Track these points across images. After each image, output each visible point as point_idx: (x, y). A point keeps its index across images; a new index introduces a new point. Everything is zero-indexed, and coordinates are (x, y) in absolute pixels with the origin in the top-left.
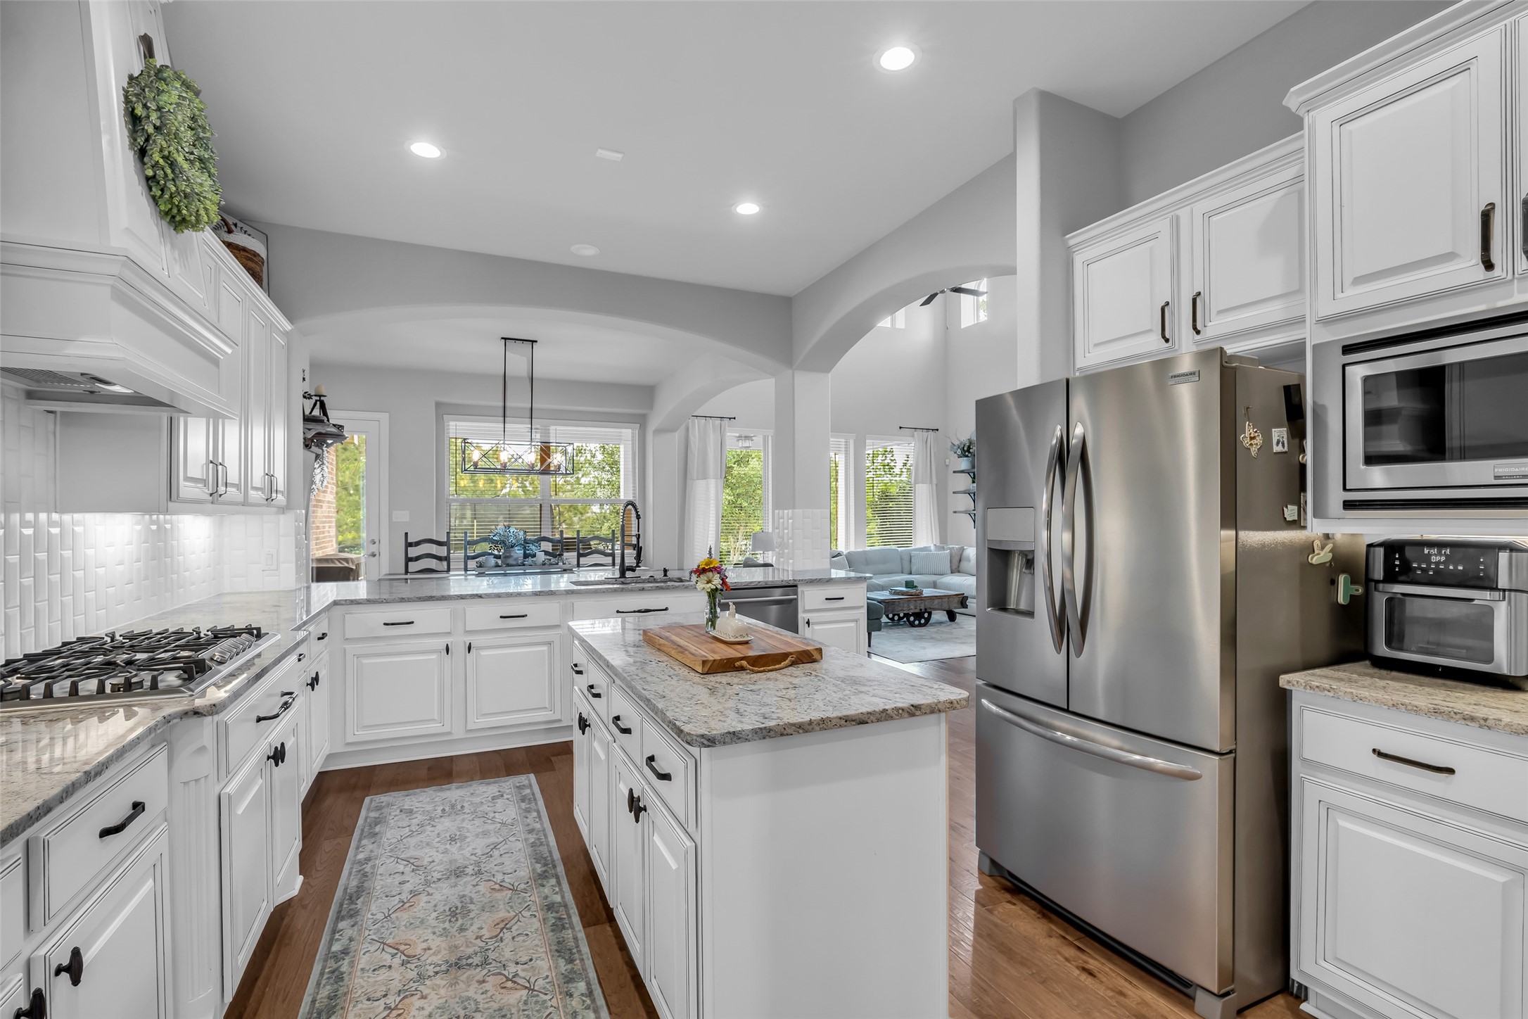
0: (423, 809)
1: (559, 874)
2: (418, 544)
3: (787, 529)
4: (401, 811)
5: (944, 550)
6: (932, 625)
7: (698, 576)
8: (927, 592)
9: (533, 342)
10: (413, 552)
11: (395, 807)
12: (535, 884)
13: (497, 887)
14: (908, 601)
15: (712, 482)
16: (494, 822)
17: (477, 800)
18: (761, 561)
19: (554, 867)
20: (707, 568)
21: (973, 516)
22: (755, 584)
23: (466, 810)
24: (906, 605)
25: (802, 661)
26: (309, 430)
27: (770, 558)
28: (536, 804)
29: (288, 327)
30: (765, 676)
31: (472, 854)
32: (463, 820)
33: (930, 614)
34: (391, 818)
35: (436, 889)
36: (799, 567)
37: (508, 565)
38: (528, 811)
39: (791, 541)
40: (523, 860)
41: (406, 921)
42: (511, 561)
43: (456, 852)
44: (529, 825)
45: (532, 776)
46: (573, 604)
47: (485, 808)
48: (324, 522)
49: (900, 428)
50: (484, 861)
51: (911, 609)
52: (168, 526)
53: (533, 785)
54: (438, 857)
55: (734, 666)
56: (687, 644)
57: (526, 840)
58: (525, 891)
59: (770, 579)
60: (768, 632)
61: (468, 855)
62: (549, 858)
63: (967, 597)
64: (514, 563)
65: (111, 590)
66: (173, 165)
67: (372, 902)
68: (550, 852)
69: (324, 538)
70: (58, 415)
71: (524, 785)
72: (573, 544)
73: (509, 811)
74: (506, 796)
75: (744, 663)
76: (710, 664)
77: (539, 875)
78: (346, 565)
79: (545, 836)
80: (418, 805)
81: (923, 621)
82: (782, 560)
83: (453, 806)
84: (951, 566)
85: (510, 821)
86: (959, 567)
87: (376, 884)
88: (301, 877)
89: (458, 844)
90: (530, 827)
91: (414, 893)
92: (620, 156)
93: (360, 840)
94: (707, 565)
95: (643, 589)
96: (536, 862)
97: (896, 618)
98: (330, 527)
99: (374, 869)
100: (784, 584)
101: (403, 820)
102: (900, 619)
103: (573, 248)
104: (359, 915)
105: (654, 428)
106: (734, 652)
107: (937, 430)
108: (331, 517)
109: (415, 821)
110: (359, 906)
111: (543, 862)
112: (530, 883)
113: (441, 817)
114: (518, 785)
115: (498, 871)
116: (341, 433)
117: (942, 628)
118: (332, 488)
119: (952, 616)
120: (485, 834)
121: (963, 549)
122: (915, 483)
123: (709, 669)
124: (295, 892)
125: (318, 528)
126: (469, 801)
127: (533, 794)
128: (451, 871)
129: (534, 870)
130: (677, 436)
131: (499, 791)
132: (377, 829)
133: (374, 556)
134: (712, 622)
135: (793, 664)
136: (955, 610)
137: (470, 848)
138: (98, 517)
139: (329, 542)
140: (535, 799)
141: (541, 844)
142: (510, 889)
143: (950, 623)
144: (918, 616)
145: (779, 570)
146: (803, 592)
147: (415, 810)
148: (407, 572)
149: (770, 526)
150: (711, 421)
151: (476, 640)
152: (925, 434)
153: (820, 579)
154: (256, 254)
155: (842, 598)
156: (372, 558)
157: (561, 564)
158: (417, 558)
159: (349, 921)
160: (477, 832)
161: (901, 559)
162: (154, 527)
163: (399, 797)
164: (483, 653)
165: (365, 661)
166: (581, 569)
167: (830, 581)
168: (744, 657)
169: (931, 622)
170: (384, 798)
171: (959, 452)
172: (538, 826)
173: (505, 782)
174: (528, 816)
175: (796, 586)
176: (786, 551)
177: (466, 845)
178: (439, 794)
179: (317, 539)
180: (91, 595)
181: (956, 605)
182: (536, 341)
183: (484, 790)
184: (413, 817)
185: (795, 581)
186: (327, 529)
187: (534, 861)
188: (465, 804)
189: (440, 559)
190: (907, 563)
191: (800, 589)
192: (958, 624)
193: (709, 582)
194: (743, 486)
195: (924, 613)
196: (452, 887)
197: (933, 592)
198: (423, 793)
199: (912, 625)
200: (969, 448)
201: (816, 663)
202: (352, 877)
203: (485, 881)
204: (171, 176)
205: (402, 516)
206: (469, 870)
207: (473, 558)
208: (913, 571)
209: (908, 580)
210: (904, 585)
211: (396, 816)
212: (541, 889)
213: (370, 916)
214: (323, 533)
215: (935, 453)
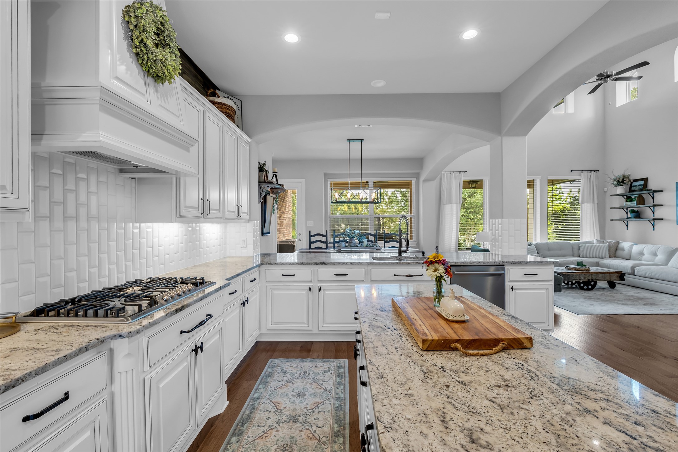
0: (291, 372)
1: (346, 435)
2: (315, 235)
3: (498, 230)
4: (282, 371)
5: (604, 243)
6: (597, 290)
7: (428, 266)
8: (593, 269)
9: (362, 140)
10: (313, 239)
11: (280, 367)
12: (331, 440)
13: (311, 435)
14: (580, 274)
15: (454, 206)
16: (321, 388)
17: (317, 371)
18: (482, 247)
19: (345, 429)
20: (434, 260)
21: (626, 222)
22: (477, 263)
23: (310, 377)
24: (578, 277)
25: (512, 347)
26: (268, 187)
27: (488, 245)
28: (345, 380)
29: (249, 140)
30: (477, 362)
31: (305, 408)
32: (307, 383)
33: (595, 283)
34: (276, 374)
35: (282, 427)
36: (506, 253)
37: (351, 246)
38: (339, 384)
39: (500, 238)
40: (329, 419)
41: (261, 447)
42: (352, 245)
43: (298, 404)
44: (337, 394)
45: (347, 361)
46: (371, 270)
47: (319, 377)
48: (287, 226)
49: (571, 171)
50: (309, 414)
51: (582, 279)
52: (198, 228)
53: (346, 367)
54: (289, 405)
55: (450, 346)
56: (416, 317)
57: (334, 404)
58: (324, 443)
59: (488, 261)
60: (482, 311)
61: (303, 408)
62: (343, 421)
63: (624, 274)
64: (353, 245)
65: (167, 256)
66: (145, 45)
67: (251, 428)
68: (344, 416)
69: (287, 232)
70: (137, 179)
71: (341, 366)
72: (382, 237)
73: (330, 382)
74: (331, 372)
75: (458, 346)
76: (429, 343)
77: (335, 433)
78: (293, 244)
79: (344, 403)
80: (290, 368)
81: (590, 287)
82: (494, 248)
83: (305, 373)
84: (609, 253)
85: (329, 389)
86: (615, 254)
87: (256, 416)
88: (228, 402)
89: (300, 399)
90: (338, 396)
91: (271, 428)
92: (388, 14)
93: (259, 385)
94: (434, 258)
95: (409, 263)
96: (336, 423)
97: (570, 283)
98: (289, 228)
99: (258, 405)
100: (496, 264)
101: (281, 376)
102: (573, 284)
103: (372, 84)
104: (242, 435)
105: (423, 179)
106: (451, 332)
107: (598, 171)
108: (290, 224)
109: (286, 379)
110: (244, 429)
111: (339, 423)
112: (329, 438)
113: (298, 378)
114: (338, 365)
115: (314, 424)
116: (283, 188)
117: (605, 292)
118: (291, 212)
119: (612, 285)
120: (315, 395)
121: (618, 243)
122: (582, 203)
123: (428, 347)
124: (222, 411)
125: (284, 228)
126: (313, 371)
127: (345, 373)
128: (292, 417)
129: (333, 428)
130: (435, 183)
131: (329, 368)
132: (268, 380)
133: (300, 240)
134: (438, 299)
135: (504, 349)
136: (615, 282)
137: (305, 403)
138: (161, 224)
139: (289, 234)
140: (345, 377)
141: (341, 410)
142: (317, 439)
143: (610, 289)
144: (587, 283)
145: (492, 254)
146: (508, 269)
147: (288, 371)
148: (310, 248)
149: (488, 228)
150: (453, 174)
151: (323, 286)
152: (589, 173)
153: (520, 262)
154: (230, 106)
155: (536, 275)
156: (299, 241)
157: (375, 246)
158: (314, 242)
159: (237, 437)
160: (311, 393)
161: (573, 248)
162: (190, 229)
163: (283, 362)
164: (327, 292)
165: (275, 292)
166: (386, 249)
167: (527, 263)
168: (459, 340)
169: (597, 287)
170: (277, 361)
171: (615, 183)
172: (342, 396)
173: (332, 362)
174: (339, 387)
175: (503, 265)
176: (497, 243)
177: (304, 400)
178: (301, 363)
179: (284, 233)
180: (156, 259)
181: (616, 278)
182: (363, 140)
183: (322, 366)
184: (285, 375)
185: (504, 262)
186: (288, 229)
187: (334, 421)
188: (311, 373)
189: (323, 242)
190: (577, 251)
191: (506, 268)
192: (617, 290)
193: (436, 270)
194: (472, 208)
195: (591, 282)
196: (289, 429)
197: (597, 269)
198: (294, 362)
199: (582, 289)
200: (623, 180)
201: (526, 351)
202: (248, 408)
203: (306, 429)
204: (145, 52)
205: (311, 223)
206: (300, 419)
207: (337, 242)
208: (581, 254)
209: (579, 261)
210: (576, 265)
211: (279, 373)
212: (334, 444)
213: (246, 438)
214: (287, 230)
215: (596, 185)
